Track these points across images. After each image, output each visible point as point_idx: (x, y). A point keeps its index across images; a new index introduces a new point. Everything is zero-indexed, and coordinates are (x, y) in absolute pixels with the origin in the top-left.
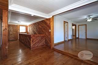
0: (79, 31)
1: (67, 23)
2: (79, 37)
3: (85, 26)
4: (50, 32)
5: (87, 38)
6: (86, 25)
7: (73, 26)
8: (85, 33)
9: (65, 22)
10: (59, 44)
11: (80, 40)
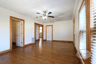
2: (46, 39)
3: (51, 26)
5: (53, 40)
8: (51, 35)
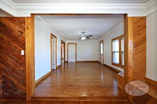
0: (68, 51)
1: (55, 39)
2: (68, 60)
4: (24, 56)
5: (77, 60)
6: (76, 44)
7: (62, 43)
8: (75, 55)
9: (53, 36)
10: (42, 80)
11: (69, 65)
